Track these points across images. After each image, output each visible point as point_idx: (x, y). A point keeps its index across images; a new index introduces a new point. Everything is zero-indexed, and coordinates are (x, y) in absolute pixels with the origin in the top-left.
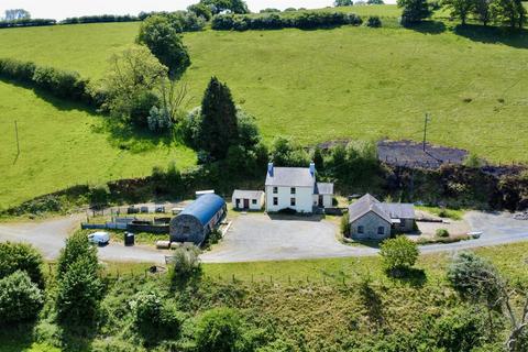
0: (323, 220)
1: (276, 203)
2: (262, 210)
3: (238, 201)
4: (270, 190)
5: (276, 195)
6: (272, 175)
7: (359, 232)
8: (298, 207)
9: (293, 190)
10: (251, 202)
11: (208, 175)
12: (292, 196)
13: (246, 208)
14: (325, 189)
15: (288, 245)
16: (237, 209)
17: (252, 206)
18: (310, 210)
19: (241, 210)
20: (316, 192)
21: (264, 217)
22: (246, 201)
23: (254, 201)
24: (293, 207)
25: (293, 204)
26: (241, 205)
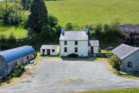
0: (95, 60)
1: (66, 51)
2: (58, 55)
3: (44, 50)
4: (62, 43)
5: (66, 46)
6: (63, 35)
7: (129, 67)
8: (79, 53)
9: (76, 43)
10: (51, 51)
11: (31, 39)
12: (76, 46)
13: (49, 54)
14: (94, 43)
15: (75, 78)
16: (43, 55)
17: (52, 53)
18: (87, 55)
19: (45, 56)
20: (89, 45)
21: (59, 60)
22: (49, 50)
23: (53, 51)
24: (76, 53)
25: (76, 51)
26: (46, 53)
